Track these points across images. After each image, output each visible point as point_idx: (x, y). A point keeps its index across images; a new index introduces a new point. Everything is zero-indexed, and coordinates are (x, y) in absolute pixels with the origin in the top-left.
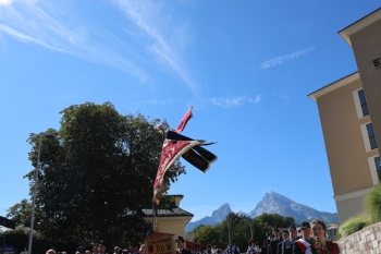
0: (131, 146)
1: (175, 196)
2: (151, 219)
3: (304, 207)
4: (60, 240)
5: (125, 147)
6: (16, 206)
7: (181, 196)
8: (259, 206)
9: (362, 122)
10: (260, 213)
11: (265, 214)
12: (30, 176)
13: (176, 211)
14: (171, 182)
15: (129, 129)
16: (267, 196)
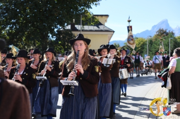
7: (107, 16)
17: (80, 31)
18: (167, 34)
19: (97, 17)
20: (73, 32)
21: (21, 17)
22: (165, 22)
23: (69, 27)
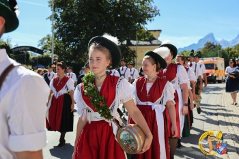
2: (135, 47)
4: (73, 62)
6: (44, 39)
7: (160, 31)
12: (50, 18)
13: (154, 42)
17: (135, 45)
18: (215, 47)
19: (151, 32)
20: (130, 47)
21: (83, 34)
22: (211, 35)
23: (125, 42)
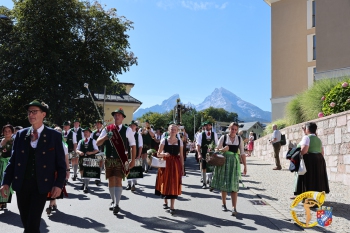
0: (86, 33)
1: (126, 84)
2: (102, 103)
3: (249, 105)
5: (81, 34)
7: (132, 85)
8: (207, 99)
9: (309, 32)
10: (207, 107)
11: (212, 108)
14: (123, 71)
15: (85, 17)
16: (217, 91)
17: (102, 100)
